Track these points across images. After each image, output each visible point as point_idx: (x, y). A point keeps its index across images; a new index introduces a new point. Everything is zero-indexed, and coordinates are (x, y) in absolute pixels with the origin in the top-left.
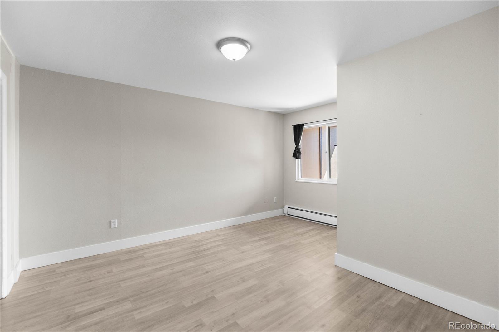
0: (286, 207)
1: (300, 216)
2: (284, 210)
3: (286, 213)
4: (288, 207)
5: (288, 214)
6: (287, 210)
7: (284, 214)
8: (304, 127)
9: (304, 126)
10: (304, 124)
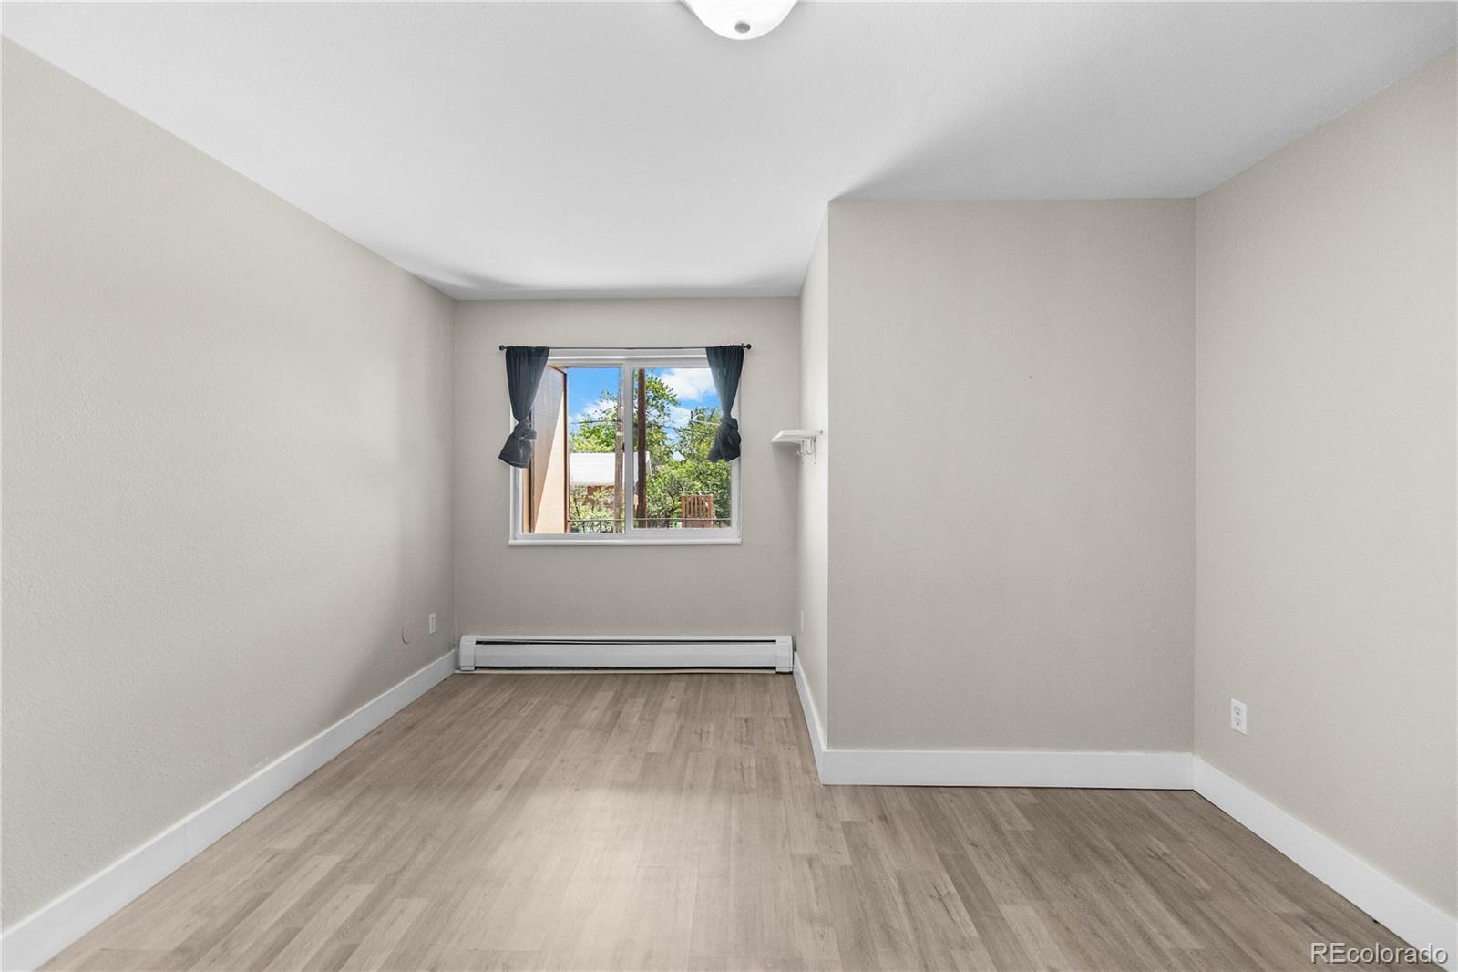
0: (468, 641)
1: (529, 665)
2: (457, 656)
3: (467, 662)
4: (478, 643)
5: (476, 668)
6: (472, 653)
7: (458, 668)
8: (549, 358)
9: (548, 355)
10: (549, 348)
